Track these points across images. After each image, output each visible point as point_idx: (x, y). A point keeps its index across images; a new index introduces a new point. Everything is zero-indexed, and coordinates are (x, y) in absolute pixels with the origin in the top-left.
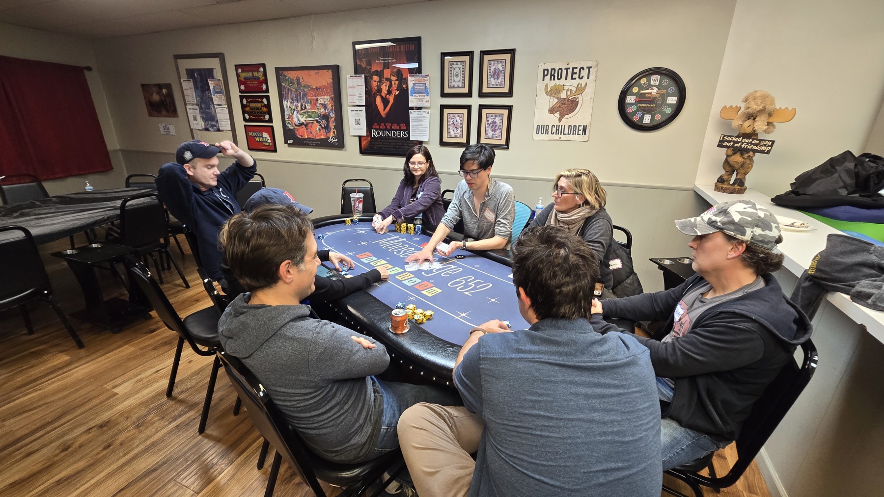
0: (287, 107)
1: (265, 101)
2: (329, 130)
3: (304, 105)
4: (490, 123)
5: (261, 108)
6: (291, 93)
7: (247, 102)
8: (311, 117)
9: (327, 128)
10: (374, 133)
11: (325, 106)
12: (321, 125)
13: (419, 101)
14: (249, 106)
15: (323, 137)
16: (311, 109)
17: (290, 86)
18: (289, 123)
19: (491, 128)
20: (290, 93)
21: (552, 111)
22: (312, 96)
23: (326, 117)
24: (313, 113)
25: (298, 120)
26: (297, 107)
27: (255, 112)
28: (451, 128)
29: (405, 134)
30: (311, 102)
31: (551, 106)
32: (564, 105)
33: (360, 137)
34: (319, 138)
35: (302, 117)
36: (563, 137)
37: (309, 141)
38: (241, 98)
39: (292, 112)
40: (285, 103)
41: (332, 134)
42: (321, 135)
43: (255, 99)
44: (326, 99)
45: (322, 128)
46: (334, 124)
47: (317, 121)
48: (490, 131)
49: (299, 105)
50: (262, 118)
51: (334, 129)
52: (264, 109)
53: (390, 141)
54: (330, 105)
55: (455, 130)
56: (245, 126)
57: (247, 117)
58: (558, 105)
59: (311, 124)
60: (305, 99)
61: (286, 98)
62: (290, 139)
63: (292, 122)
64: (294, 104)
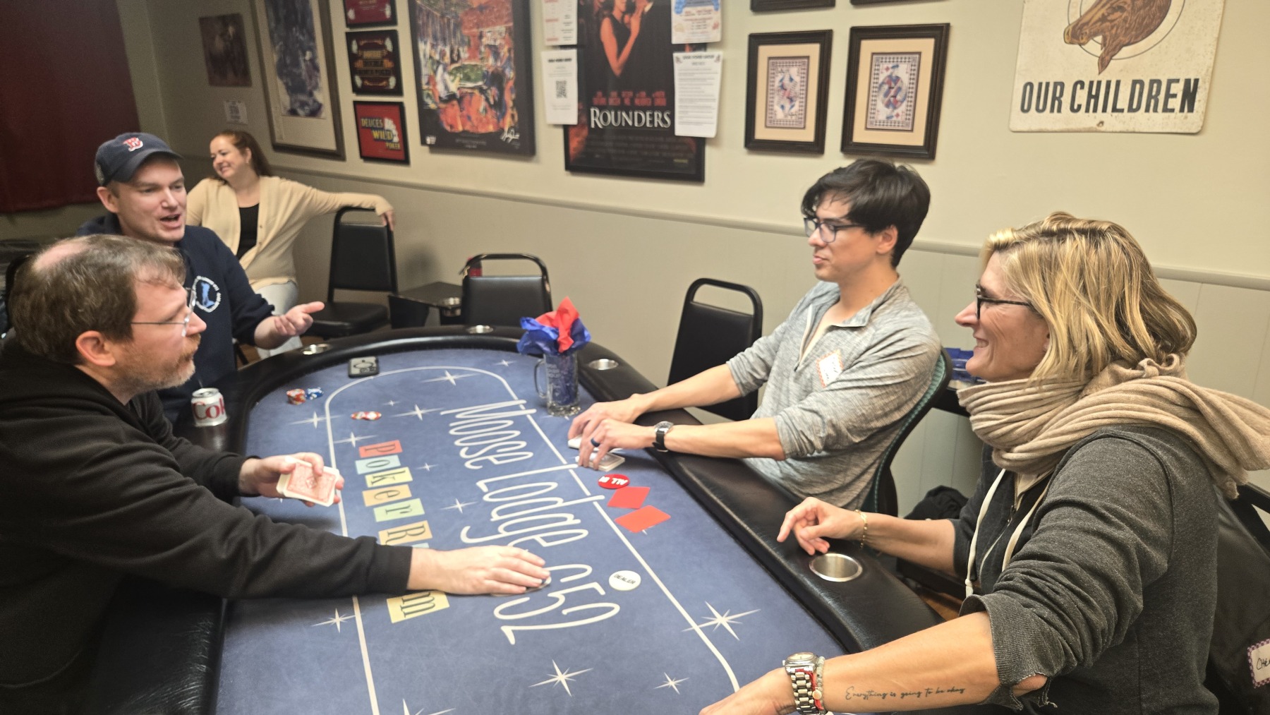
0: (425, 55)
1: (389, 44)
2: (503, 110)
3: (456, 52)
4: (883, 83)
5: (382, 62)
6: (433, 22)
7: (360, 48)
8: (467, 78)
9: (499, 105)
10: (596, 120)
11: (495, 50)
12: (487, 100)
13: (699, 27)
14: (361, 57)
15: (491, 128)
16: (470, 58)
17: (431, 6)
18: (428, 95)
19: (886, 95)
20: (430, 22)
21: (1076, 34)
22: (471, 28)
23: (496, 79)
24: (472, 70)
25: (446, 87)
26: (443, 54)
27: (372, 71)
28: (776, 99)
29: (664, 121)
30: (469, 41)
31: (1073, 20)
32: (1117, 14)
33: (566, 128)
34: (482, 130)
35: (453, 81)
36: (1111, 120)
37: (465, 138)
38: (349, 37)
39: (435, 67)
40: (421, 46)
41: (508, 122)
42: (488, 123)
43: (371, 41)
44: (497, 34)
45: (491, 106)
46: (513, 96)
47: (482, 90)
48: (880, 105)
49: (447, 50)
50: (384, 83)
51: (512, 108)
52: (388, 64)
53: (631, 138)
54: (506, 49)
55: (787, 106)
56: (356, 103)
57: (359, 81)
58: (1099, 15)
59: (468, 98)
60: (458, 35)
61: (424, 36)
62: (431, 134)
63: (433, 93)
64: (439, 50)
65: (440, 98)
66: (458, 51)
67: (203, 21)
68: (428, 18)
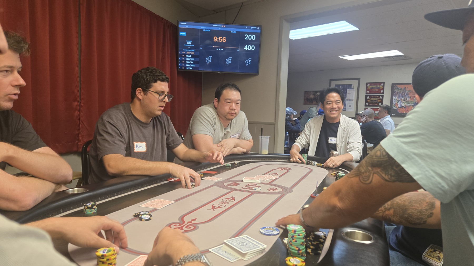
1: (381, 97)
5: (377, 101)
7: (369, 98)
8: (409, 104)
14: (370, 99)
16: (410, 100)
17: (399, 91)
20: (398, 94)
25: (401, 105)
26: (401, 99)
27: (373, 102)
35: (403, 104)
38: (366, 96)
39: (398, 102)
40: (394, 98)
43: (374, 97)
49: (403, 99)
50: (376, 104)
52: (379, 101)
56: (365, 108)
57: (367, 104)
59: (408, 107)
60: (407, 96)
61: (395, 96)
62: (393, 114)
63: (396, 106)
64: (400, 98)
65: (398, 107)
66: (407, 99)
67: (305, 92)
68: (397, 93)
